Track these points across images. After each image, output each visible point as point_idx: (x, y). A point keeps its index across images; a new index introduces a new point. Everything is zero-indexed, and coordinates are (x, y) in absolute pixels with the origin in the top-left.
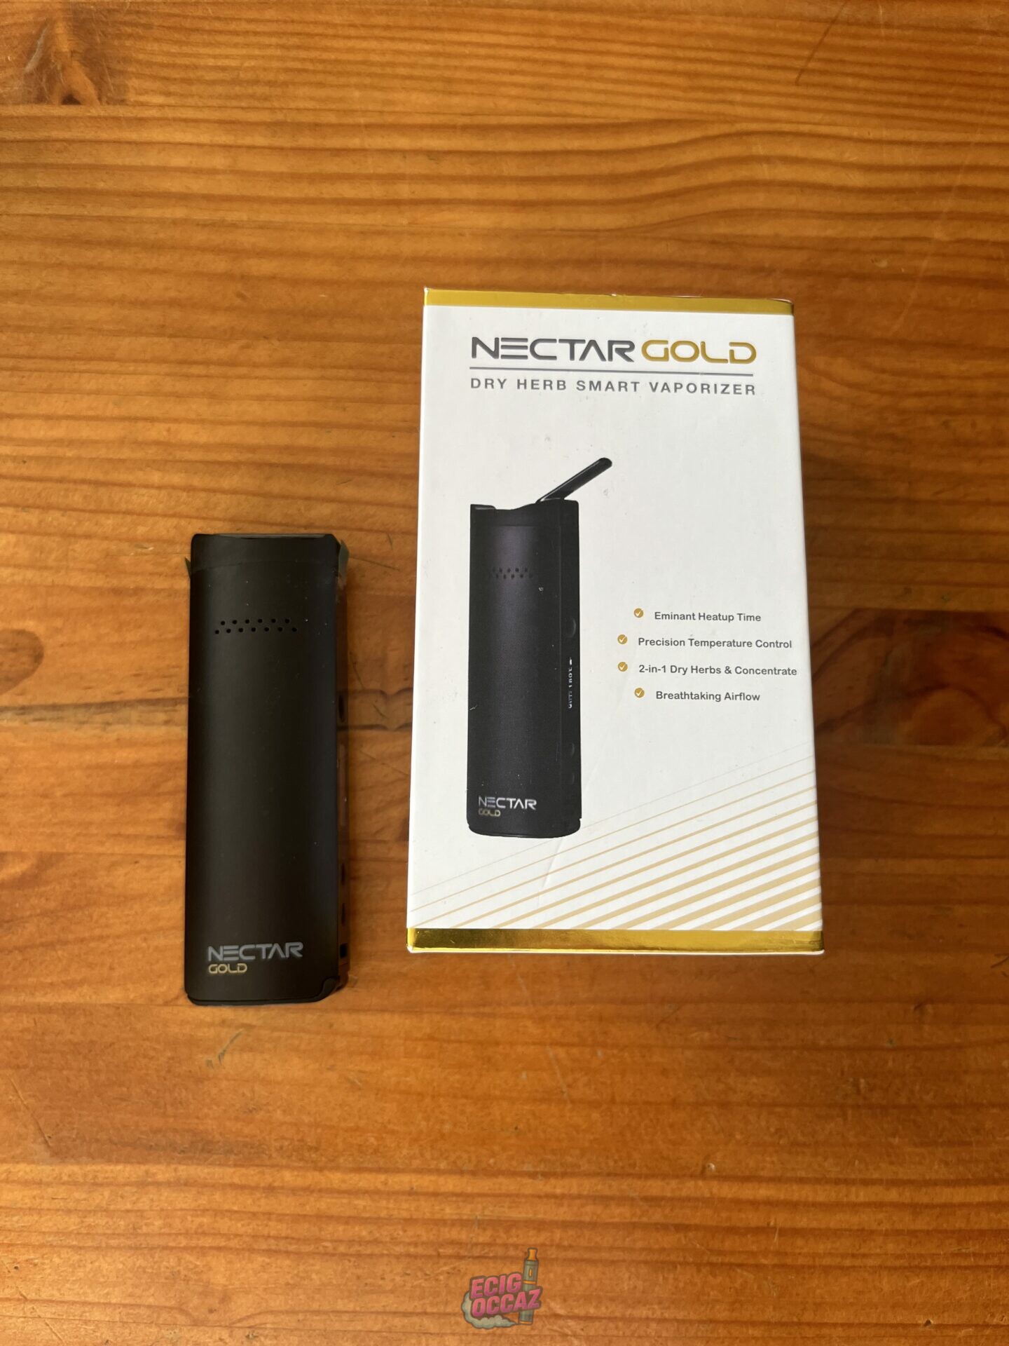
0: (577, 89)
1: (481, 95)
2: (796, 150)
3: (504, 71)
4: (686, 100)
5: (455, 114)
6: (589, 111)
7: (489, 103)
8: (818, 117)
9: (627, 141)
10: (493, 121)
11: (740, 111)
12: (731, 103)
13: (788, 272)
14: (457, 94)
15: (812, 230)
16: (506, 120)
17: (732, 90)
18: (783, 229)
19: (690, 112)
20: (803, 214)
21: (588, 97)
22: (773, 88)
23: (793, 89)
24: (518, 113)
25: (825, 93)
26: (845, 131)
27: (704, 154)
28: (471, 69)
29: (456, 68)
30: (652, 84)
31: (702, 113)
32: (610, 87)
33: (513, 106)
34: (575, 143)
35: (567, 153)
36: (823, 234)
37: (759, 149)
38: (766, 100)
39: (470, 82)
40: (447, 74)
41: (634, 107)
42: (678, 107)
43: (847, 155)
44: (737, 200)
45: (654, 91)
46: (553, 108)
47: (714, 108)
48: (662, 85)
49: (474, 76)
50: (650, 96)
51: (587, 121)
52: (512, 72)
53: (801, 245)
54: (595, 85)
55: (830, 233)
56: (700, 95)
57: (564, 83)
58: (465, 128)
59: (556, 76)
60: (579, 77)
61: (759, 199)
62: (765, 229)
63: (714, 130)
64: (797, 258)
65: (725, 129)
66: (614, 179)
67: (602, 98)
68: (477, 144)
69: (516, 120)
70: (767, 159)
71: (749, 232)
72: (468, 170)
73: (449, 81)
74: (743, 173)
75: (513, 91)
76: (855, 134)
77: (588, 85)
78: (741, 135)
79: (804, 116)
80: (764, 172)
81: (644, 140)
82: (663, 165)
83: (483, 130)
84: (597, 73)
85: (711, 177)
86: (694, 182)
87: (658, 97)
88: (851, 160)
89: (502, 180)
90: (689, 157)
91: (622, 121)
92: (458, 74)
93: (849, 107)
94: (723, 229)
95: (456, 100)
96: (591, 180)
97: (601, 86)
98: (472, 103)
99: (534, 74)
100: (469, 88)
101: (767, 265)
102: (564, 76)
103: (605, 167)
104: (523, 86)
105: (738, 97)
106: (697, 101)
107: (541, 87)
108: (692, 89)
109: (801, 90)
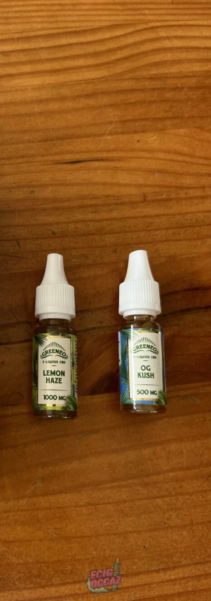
0: (70, 15)
1: (23, 23)
2: (180, 33)
3: (32, 11)
4: (123, 15)
6: (77, 24)
7: (28, 26)
9: (99, 36)
10: (32, 34)
11: (149, 18)
12: (145, 14)
14: (11, 24)
16: (38, 33)
17: (143, 9)
19: (125, 20)
20: (190, 61)
21: (75, 18)
24: (43, 29)
28: (16, 12)
30: (105, 10)
31: (132, 20)
32: (85, 13)
33: (40, 26)
34: (74, 40)
35: (71, 45)
36: (202, 69)
39: (17, 18)
41: (99, 21)
42: (120, 18)
44: (158, 58)
45: (107, 13)
46: (60, 25)
47: (137, 18)
48: (110, 10)
49: (18, 15)
50: (105, 15)
51: (78, 29)
52: (37, 11)
54: (78, 13)
56: (129, 12)
57: (62, 13)
58: (18, 39)
59: (58, 10)
61: (168, 56)
62: (174, 69)
63: (140, 27)
65: (145, 26)
67: (83, 18)
68: (26, 46)
69: (43, 32)
71: (167, 71)
75: (39, 20)
77: (74, 13)
78: (152, 28)
79: (181, 18)
80: (167, 44)
81: (107, 35)
83: (28, 39)
87: (109, 15)
90: (130, 40)
91: (94, 27)
92: (10, 15)
94: (154, 72)
96: (85, 56)
97: (81, 13)
98: (20, 27)
99: (48, 11)
100: (17, 21)
101: (179, 86)
102: (63, 10)
103: (91, 49)
104: (43, 16)
105: (147, 12)
106: (129, 15)
107: (52, 16)
108: (125, 10)
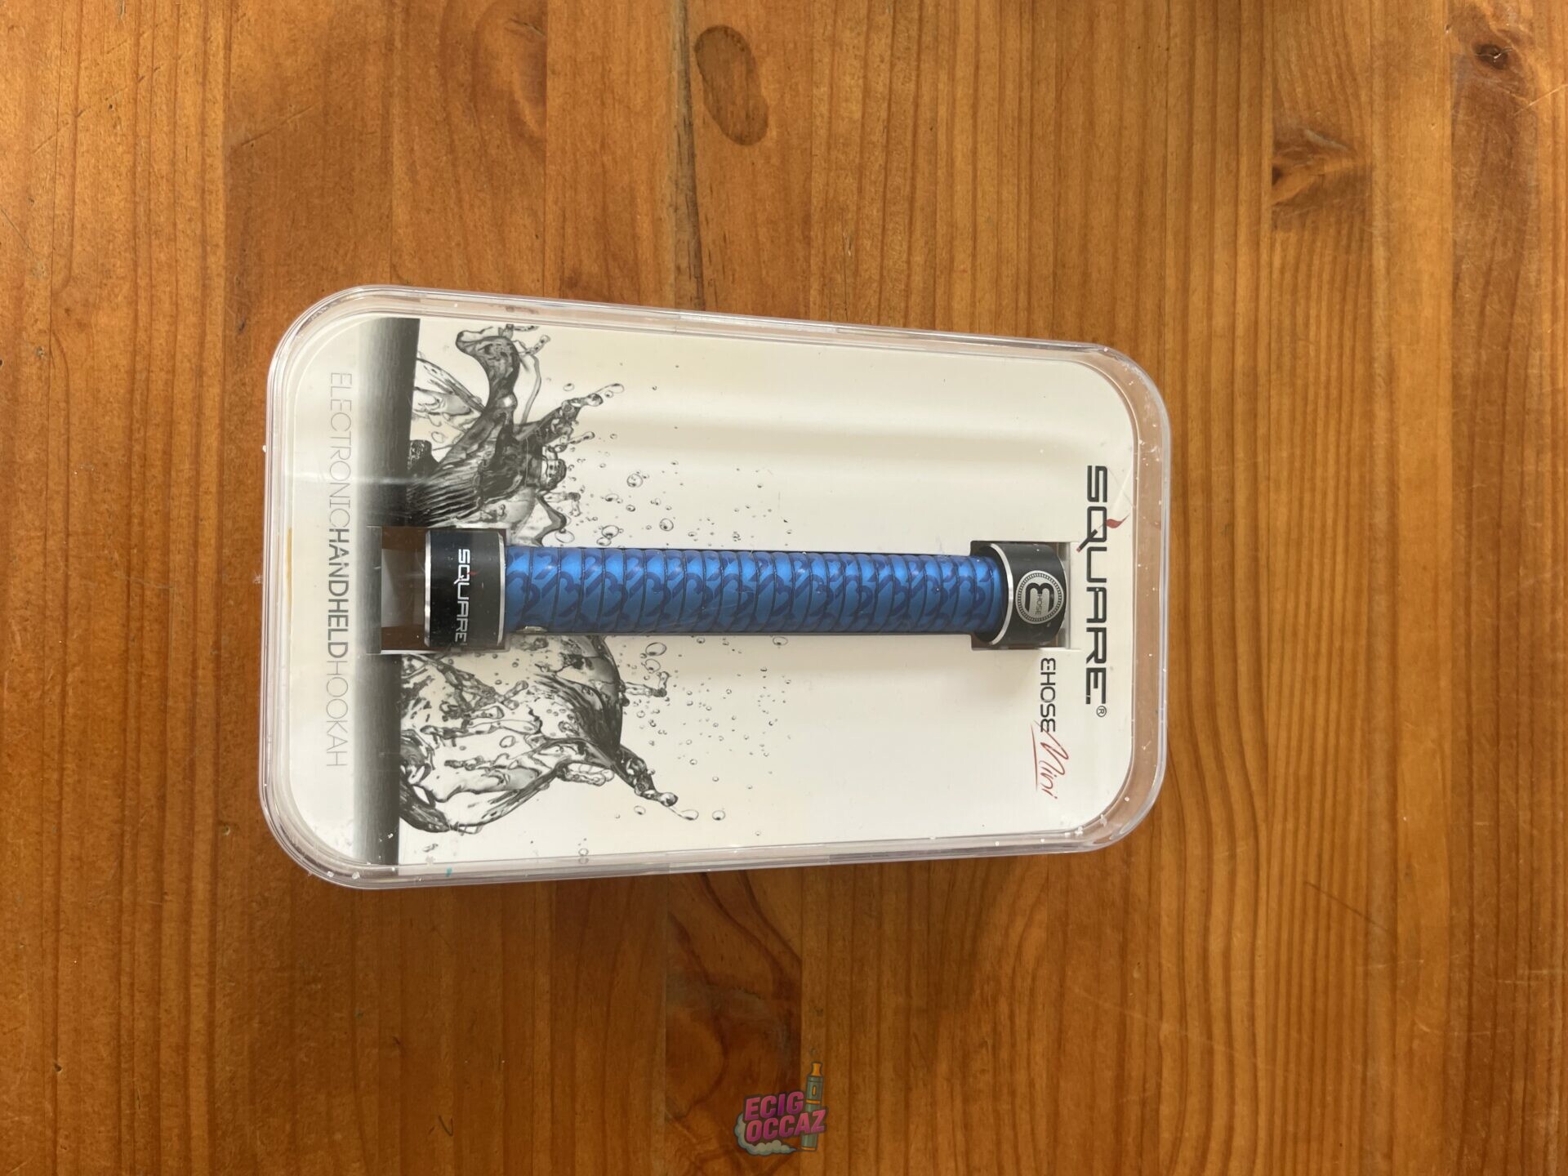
5: (1268, 551)
8: (1274, 904)
13: (1127, 880)
15: (1167, 902)
18: (1168, 877)
22: (1300, 860)
23: (1299, 879)
25: (1297, 912)
26: (1261, 932)
27: (1237, 795)
29: (1311, 550)
37: (1242, 848)
38: (1289, 852)
40: (1306, 542)
43: (1239, 935)
53: (1152, 892)
55: (1165, 920)
60: (1305, 670)
64: (1140, 889)
66: (1211, 707)
70: (1233, 856)
72: (1217, 564)
73: (1299, 544)
74: (1219, 832)
76: (1260, 942)
82: (1225, 754)
84: (1309, 688)
85: (1215, 801)
86: (1210, 785)
88: (1235, 940)
89: (1208, 597)
93: (1285, 936)
95: (1281, 550)
109: (1299, 886)
